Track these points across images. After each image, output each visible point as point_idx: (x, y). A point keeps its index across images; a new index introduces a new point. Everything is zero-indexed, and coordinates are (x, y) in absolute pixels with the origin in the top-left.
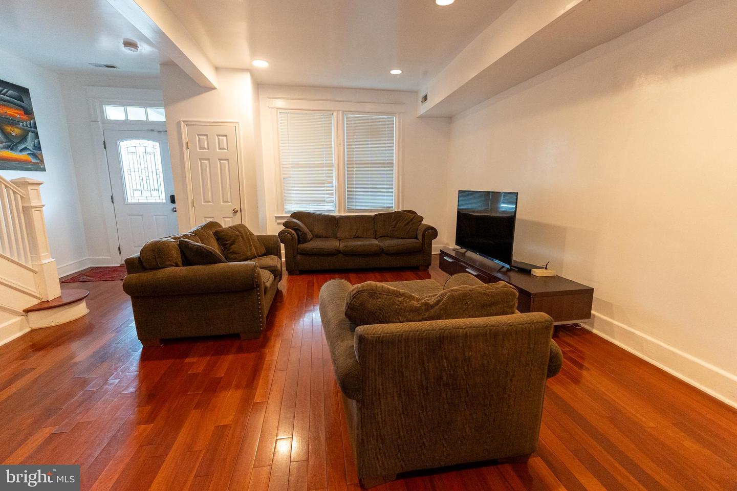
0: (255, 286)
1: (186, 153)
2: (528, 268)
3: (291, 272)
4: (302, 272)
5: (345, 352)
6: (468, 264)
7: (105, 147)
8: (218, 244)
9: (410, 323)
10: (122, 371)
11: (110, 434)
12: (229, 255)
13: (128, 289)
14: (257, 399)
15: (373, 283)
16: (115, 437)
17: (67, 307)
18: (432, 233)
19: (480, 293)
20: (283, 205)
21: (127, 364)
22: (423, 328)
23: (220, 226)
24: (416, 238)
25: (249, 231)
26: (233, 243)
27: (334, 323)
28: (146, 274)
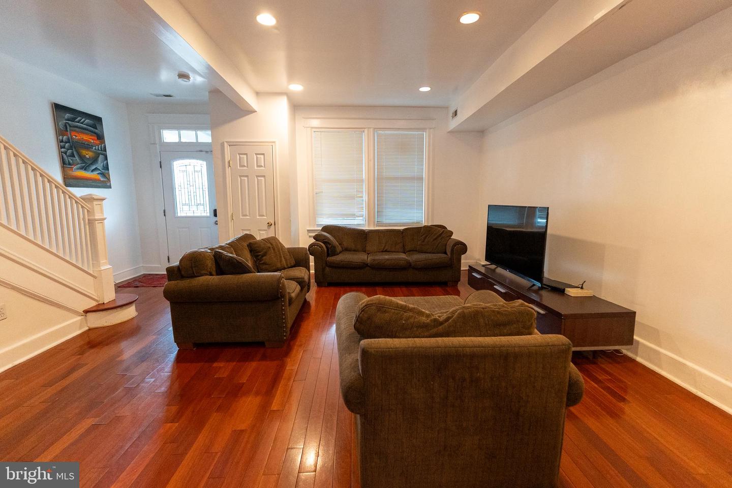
0: (280, 296)
1: (228, 171)
2: (562, 287)
3: (319, 284)
4: (330, 284)
5: (351, 365)
6: (496, 281)
7: (161, 167)
8: (251, 255)
9: (416, 339)
10: (158, 371)
11: (140, 430)
12: (260, 266)
13: (168, 295)
14: (275, 406)
15: (382, 297)
16: (144, 432)
17: (119, 309)
18: (462, 248)
19: (493, 311)
20: (315, 218)
21: (163, 365)
22: (428, 345)
23: (254, 238)
24: (445, 253)
25: (280, 243)
26: (265, 254)
27: (345, 335)
28: (183, 282)
